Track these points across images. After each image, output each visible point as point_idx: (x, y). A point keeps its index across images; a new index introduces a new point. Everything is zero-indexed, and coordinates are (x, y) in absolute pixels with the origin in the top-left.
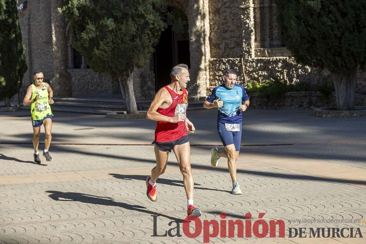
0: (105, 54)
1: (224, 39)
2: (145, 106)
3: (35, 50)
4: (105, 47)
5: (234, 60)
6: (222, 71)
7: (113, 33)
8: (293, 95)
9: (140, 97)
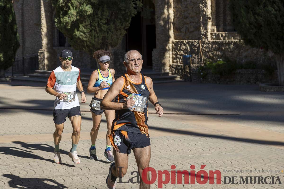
0: (83, 35)
1: (185, 23)
3: (27, 30)
4: (84, 29)
5: (193, 42)
6: (183, 51)
7: (91, 17)
8: (242, 72)
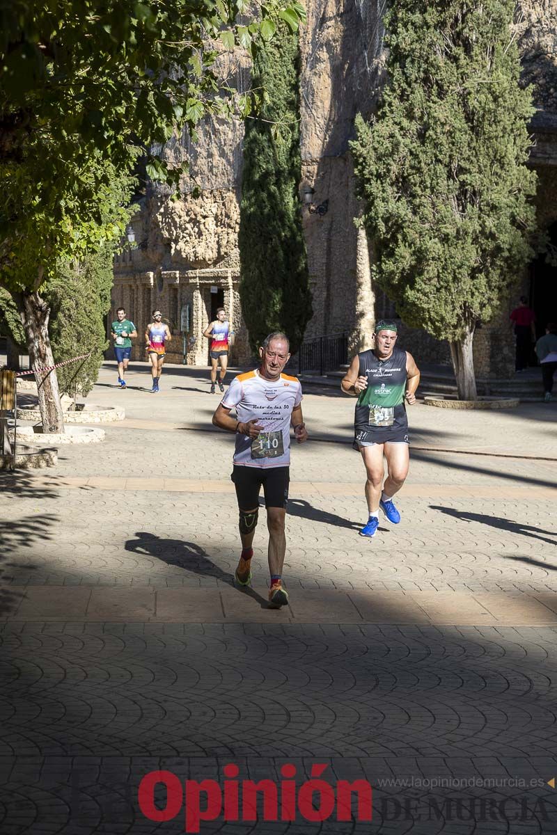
0: (423, 298)
2: (494, 390)
3: (335, 283)
4: (423, 286)
9: (489, 373)
